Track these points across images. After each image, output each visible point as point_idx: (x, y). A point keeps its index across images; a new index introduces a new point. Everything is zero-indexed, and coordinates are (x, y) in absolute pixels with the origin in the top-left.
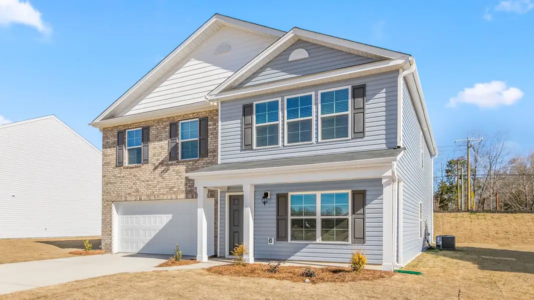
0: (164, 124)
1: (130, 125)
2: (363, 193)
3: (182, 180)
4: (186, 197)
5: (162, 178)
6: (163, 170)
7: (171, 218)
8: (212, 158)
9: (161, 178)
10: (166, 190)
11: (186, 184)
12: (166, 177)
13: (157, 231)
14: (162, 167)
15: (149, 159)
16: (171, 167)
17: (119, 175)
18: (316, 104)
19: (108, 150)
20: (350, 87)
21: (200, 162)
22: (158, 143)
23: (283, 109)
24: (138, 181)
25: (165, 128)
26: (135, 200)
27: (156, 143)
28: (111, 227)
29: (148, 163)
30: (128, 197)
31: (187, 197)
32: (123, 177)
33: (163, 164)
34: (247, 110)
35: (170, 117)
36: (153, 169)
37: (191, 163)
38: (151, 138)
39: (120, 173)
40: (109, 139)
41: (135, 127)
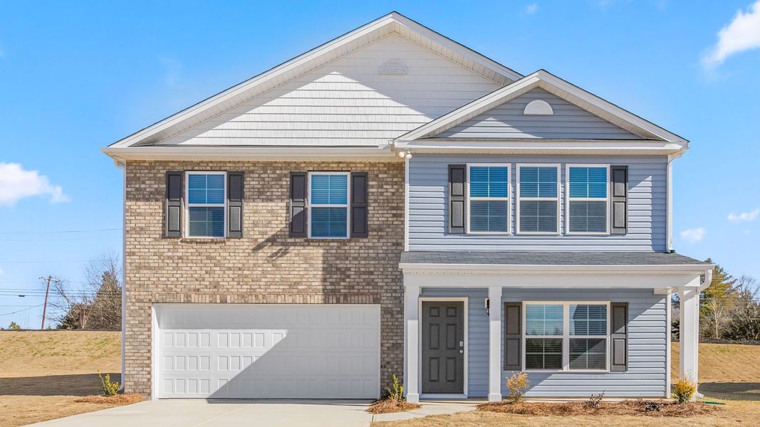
0: (278, 172)
1: (199, 164)
2: (625, 307)
3: (315, 273)
4: (324, 300)
5: (273, 266)
6: (274, 251)
7: (285, 336)
8: (376, 241)
9: (271, 265)
10: (281, 287)
11: (324, 280)
12: (283, 265)
13: (255, 359)
14: (274, 247)
15: (245, 230)
16: (292, 248)
17: (170, 254)
18: (563, 182)
19: (139, 203)
20: (608, 166)
21: (353, 244)
22: (264, 204)
23: (514, 181)
24: (218, 268)
25: (279, 179)
26: (211, 302)
27: (261, 204)
28: (149, 351)
29: (242, 237)
30: (193, 296)
31: (326, 301)
32: (180, 258)
33: (276, 241)
34: (456, 173)
35: (291, 163)
36: (254, 249)
37: (335, 244)
38: (247, 194)
39: (175, 250)
40: (144, 183)
41: (209, 168)
